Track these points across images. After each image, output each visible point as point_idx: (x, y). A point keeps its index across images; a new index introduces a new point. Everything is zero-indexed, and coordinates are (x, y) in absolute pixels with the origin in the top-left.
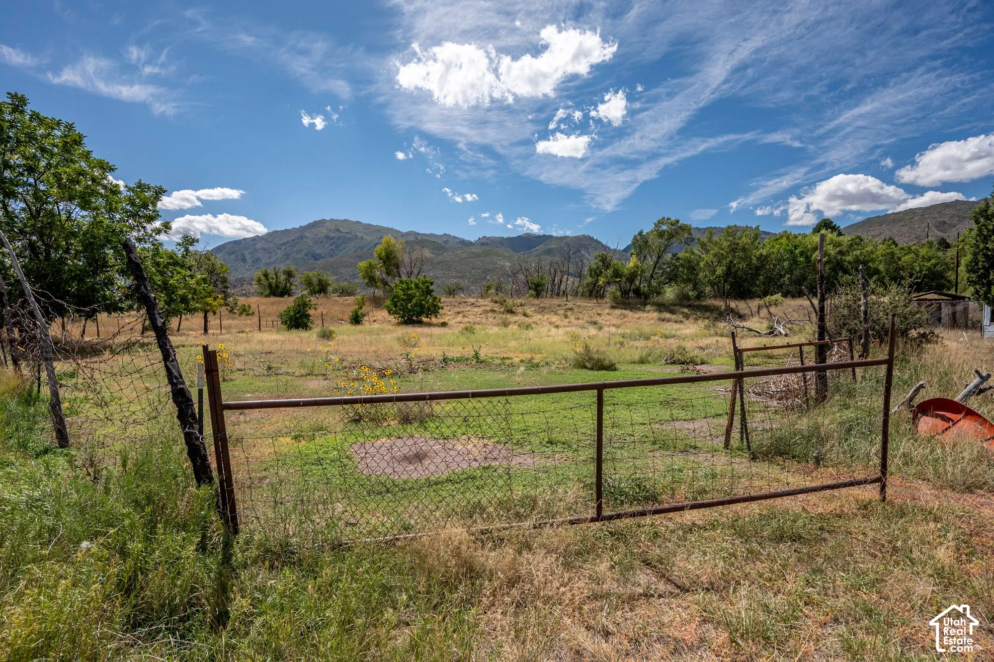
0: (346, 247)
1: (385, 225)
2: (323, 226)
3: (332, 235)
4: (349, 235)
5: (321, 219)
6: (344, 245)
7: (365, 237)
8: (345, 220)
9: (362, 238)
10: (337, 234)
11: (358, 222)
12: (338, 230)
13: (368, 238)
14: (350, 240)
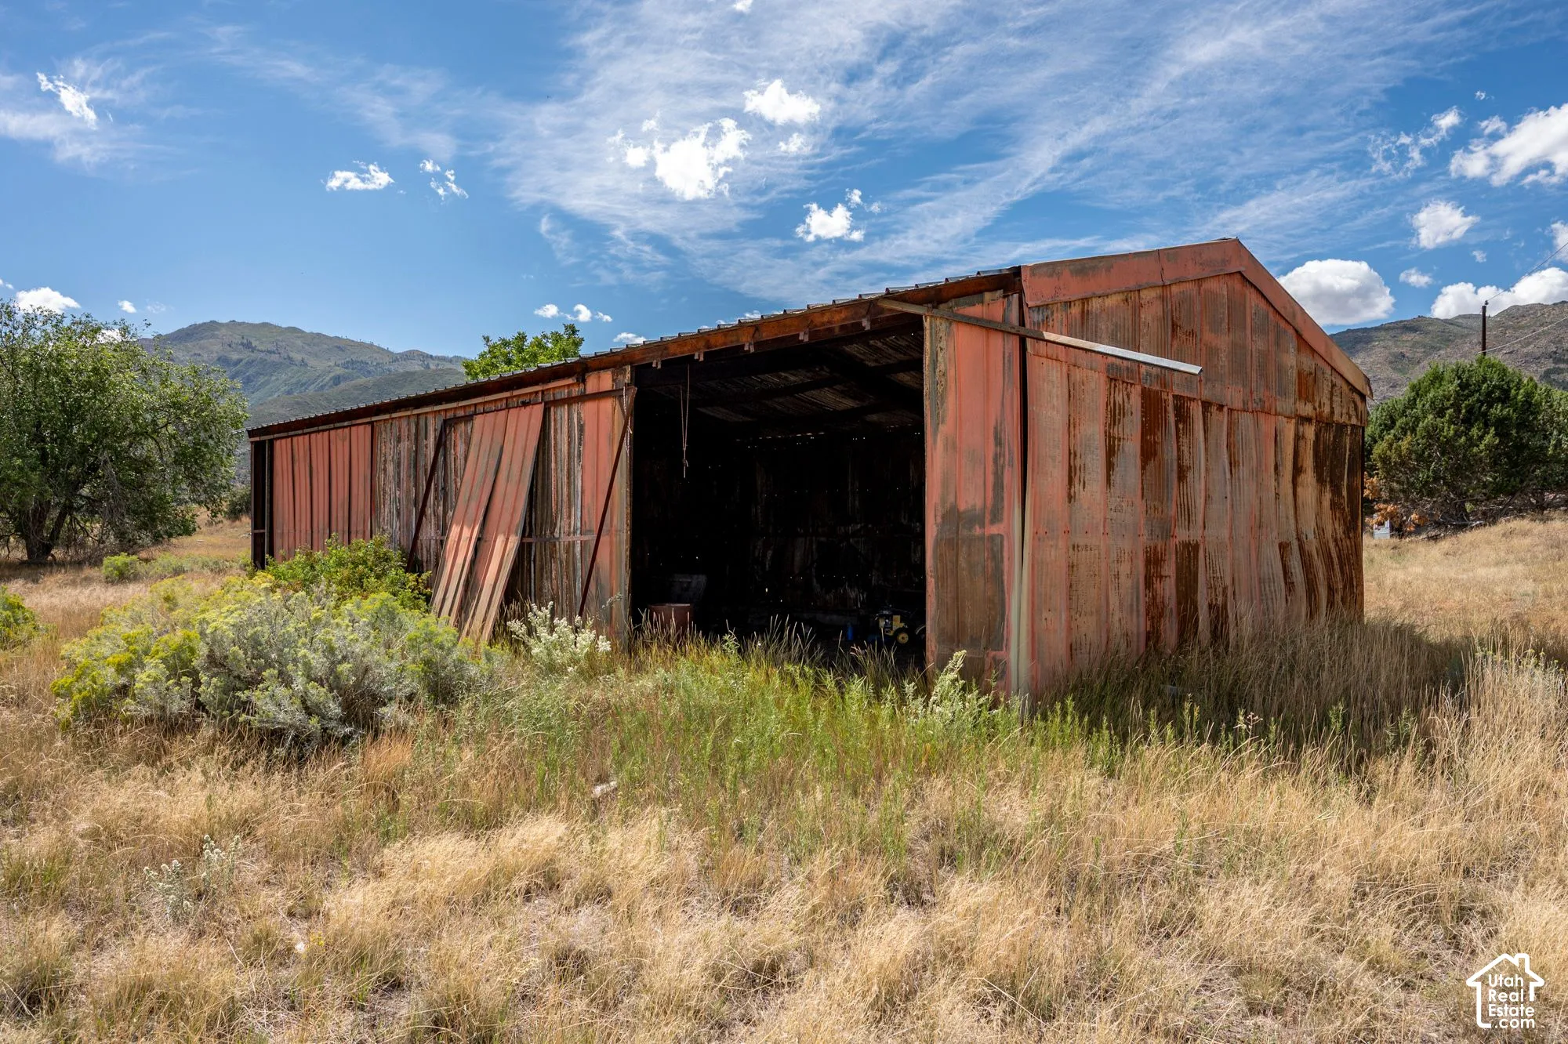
0: (267, 383)
1: (356, 337)
2: (213, 336)
3: (235, 356)
4: (275, 358)
5: (207, 320)
6: (262, 379)
7: (311, 362)
8: (265, 325)
9: (304, 364)
10: (246, 355)
11: (294, 330)
12: (248, 346)
13: (318, 365)
14: (276, 367)
